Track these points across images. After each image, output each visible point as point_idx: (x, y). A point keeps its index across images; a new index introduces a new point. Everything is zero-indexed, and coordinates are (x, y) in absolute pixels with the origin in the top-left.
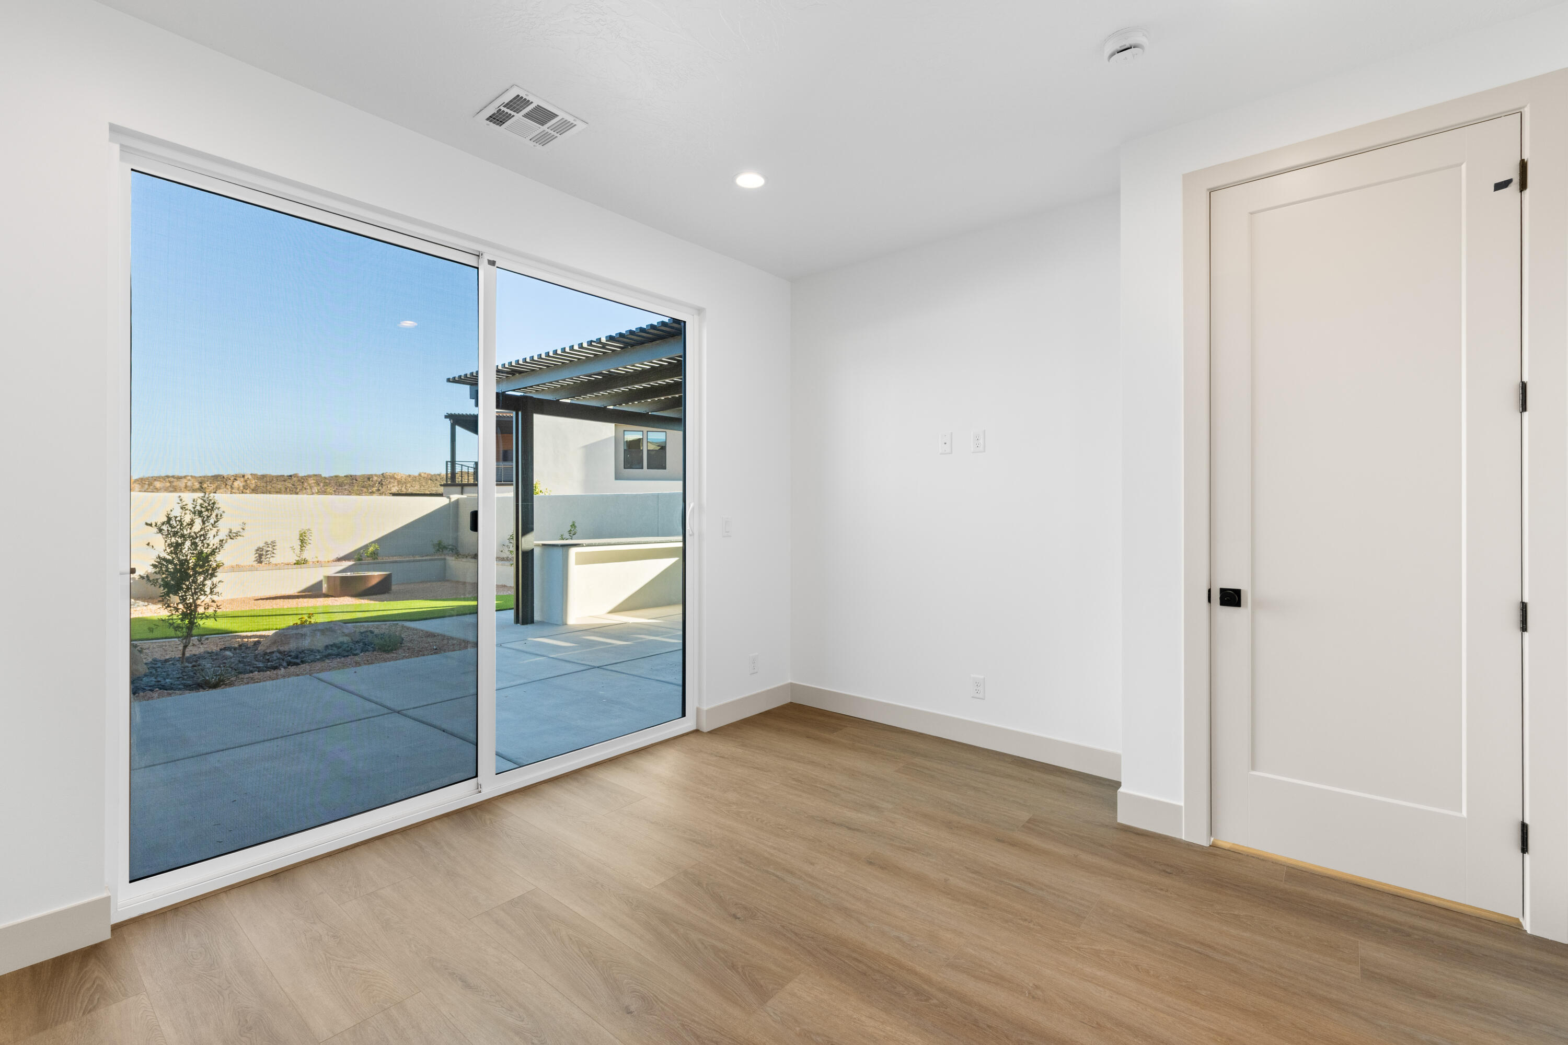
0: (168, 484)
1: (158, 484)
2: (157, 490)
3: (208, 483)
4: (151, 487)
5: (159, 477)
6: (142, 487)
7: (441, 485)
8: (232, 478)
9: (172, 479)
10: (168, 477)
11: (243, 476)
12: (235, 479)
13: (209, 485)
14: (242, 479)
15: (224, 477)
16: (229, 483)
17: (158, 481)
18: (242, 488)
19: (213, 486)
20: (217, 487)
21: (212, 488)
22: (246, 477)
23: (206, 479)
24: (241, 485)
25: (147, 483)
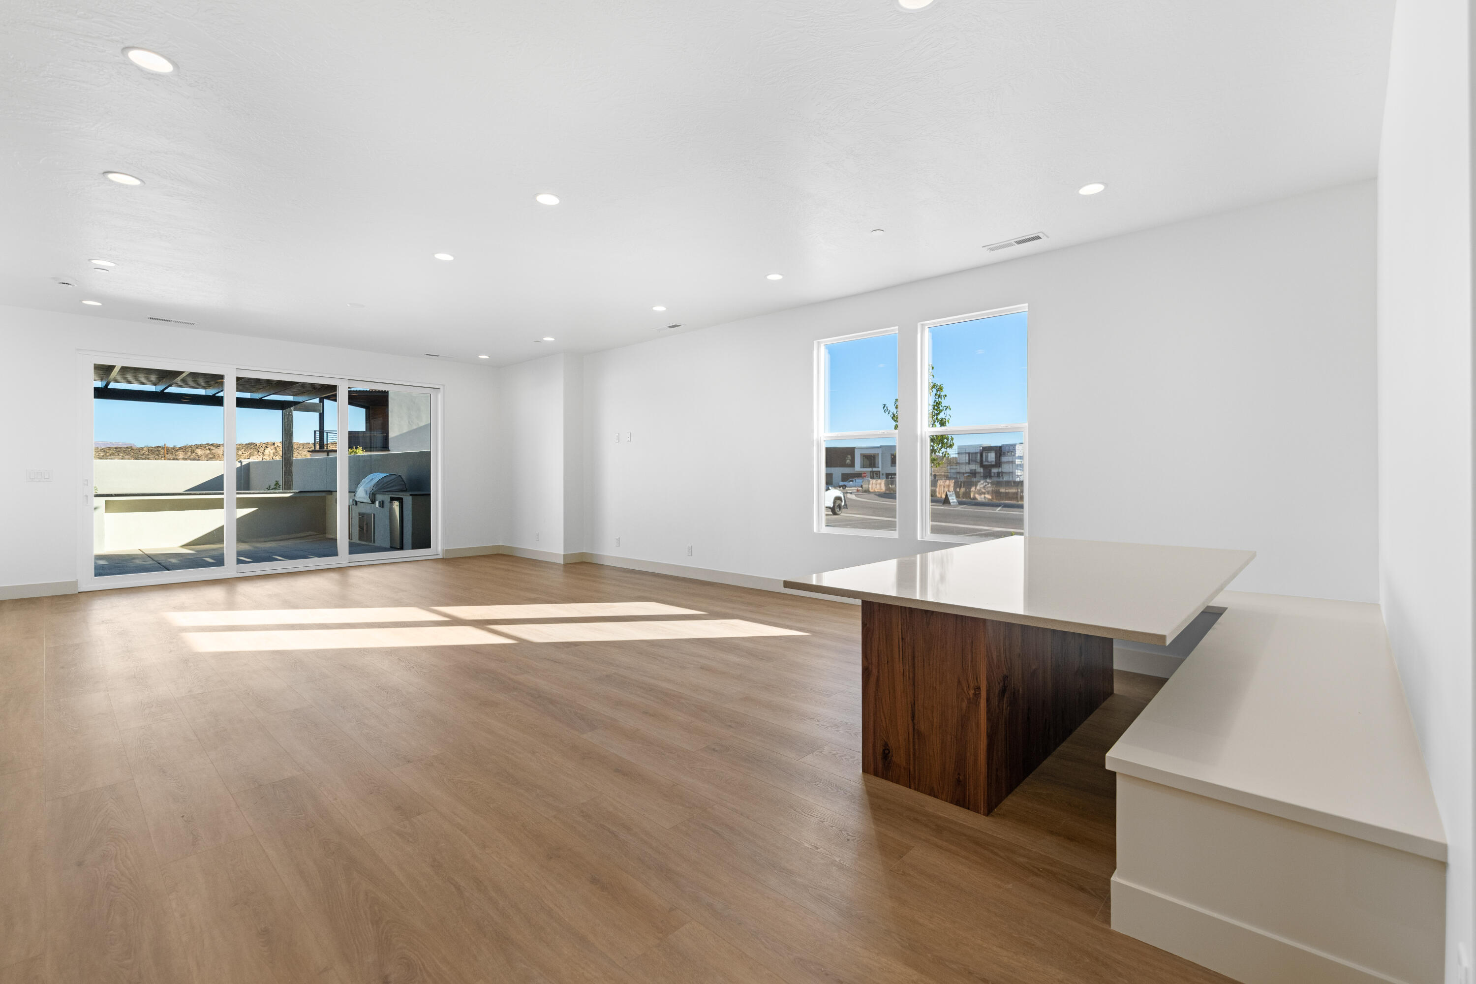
0: (209, 452)
1: (199, 452)
2: (198, 458)
3: (243, 450)
4: (193, 454)
5: (200, 445)
6: (186, 454)
7: (309, 451)
8: (264, 446)
9: (211, 447)
10: (208, 445)
11: (274, 444)
12: (266, 447)
13: (244, 452)
14: (273, 447)
15: (256, 445)
16: (261, 450)
17: (199, 449)
18: (272, 455)
19: (247, 453)
20: (250, 453)
21: (246, 455)
22: (276, 445)
23: (241, 447)
24: (272, 452)
25: (190, 450)
